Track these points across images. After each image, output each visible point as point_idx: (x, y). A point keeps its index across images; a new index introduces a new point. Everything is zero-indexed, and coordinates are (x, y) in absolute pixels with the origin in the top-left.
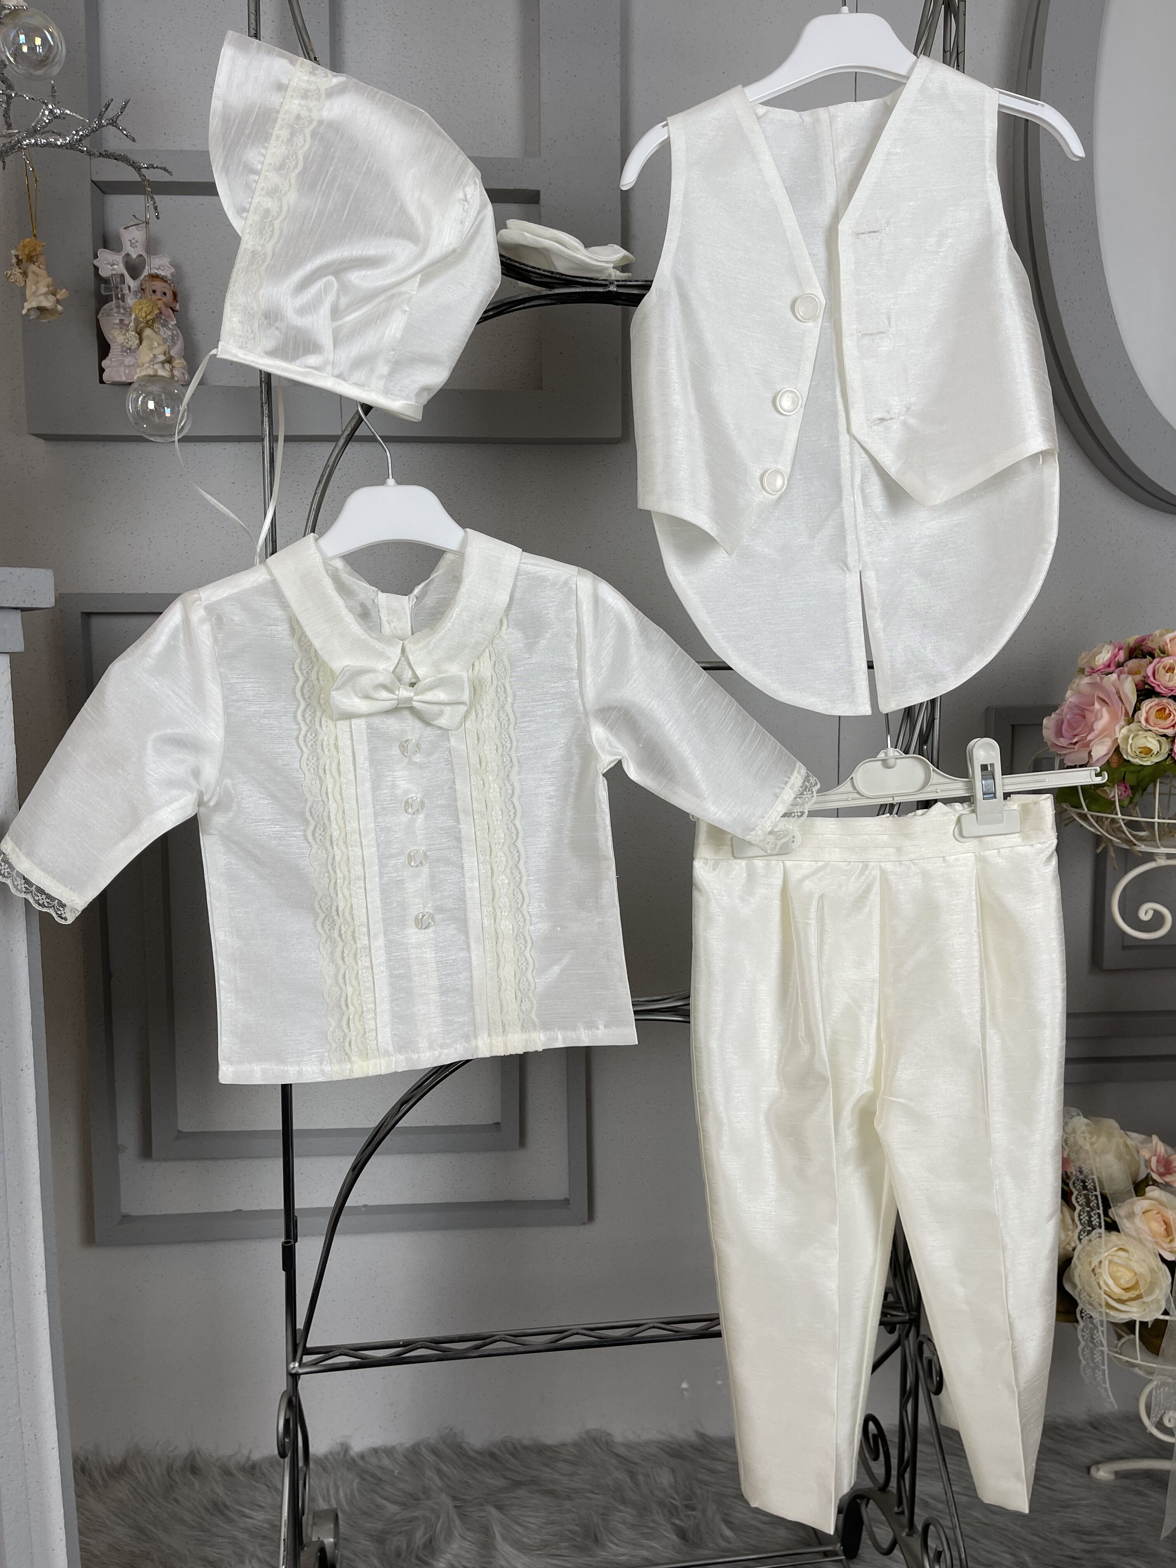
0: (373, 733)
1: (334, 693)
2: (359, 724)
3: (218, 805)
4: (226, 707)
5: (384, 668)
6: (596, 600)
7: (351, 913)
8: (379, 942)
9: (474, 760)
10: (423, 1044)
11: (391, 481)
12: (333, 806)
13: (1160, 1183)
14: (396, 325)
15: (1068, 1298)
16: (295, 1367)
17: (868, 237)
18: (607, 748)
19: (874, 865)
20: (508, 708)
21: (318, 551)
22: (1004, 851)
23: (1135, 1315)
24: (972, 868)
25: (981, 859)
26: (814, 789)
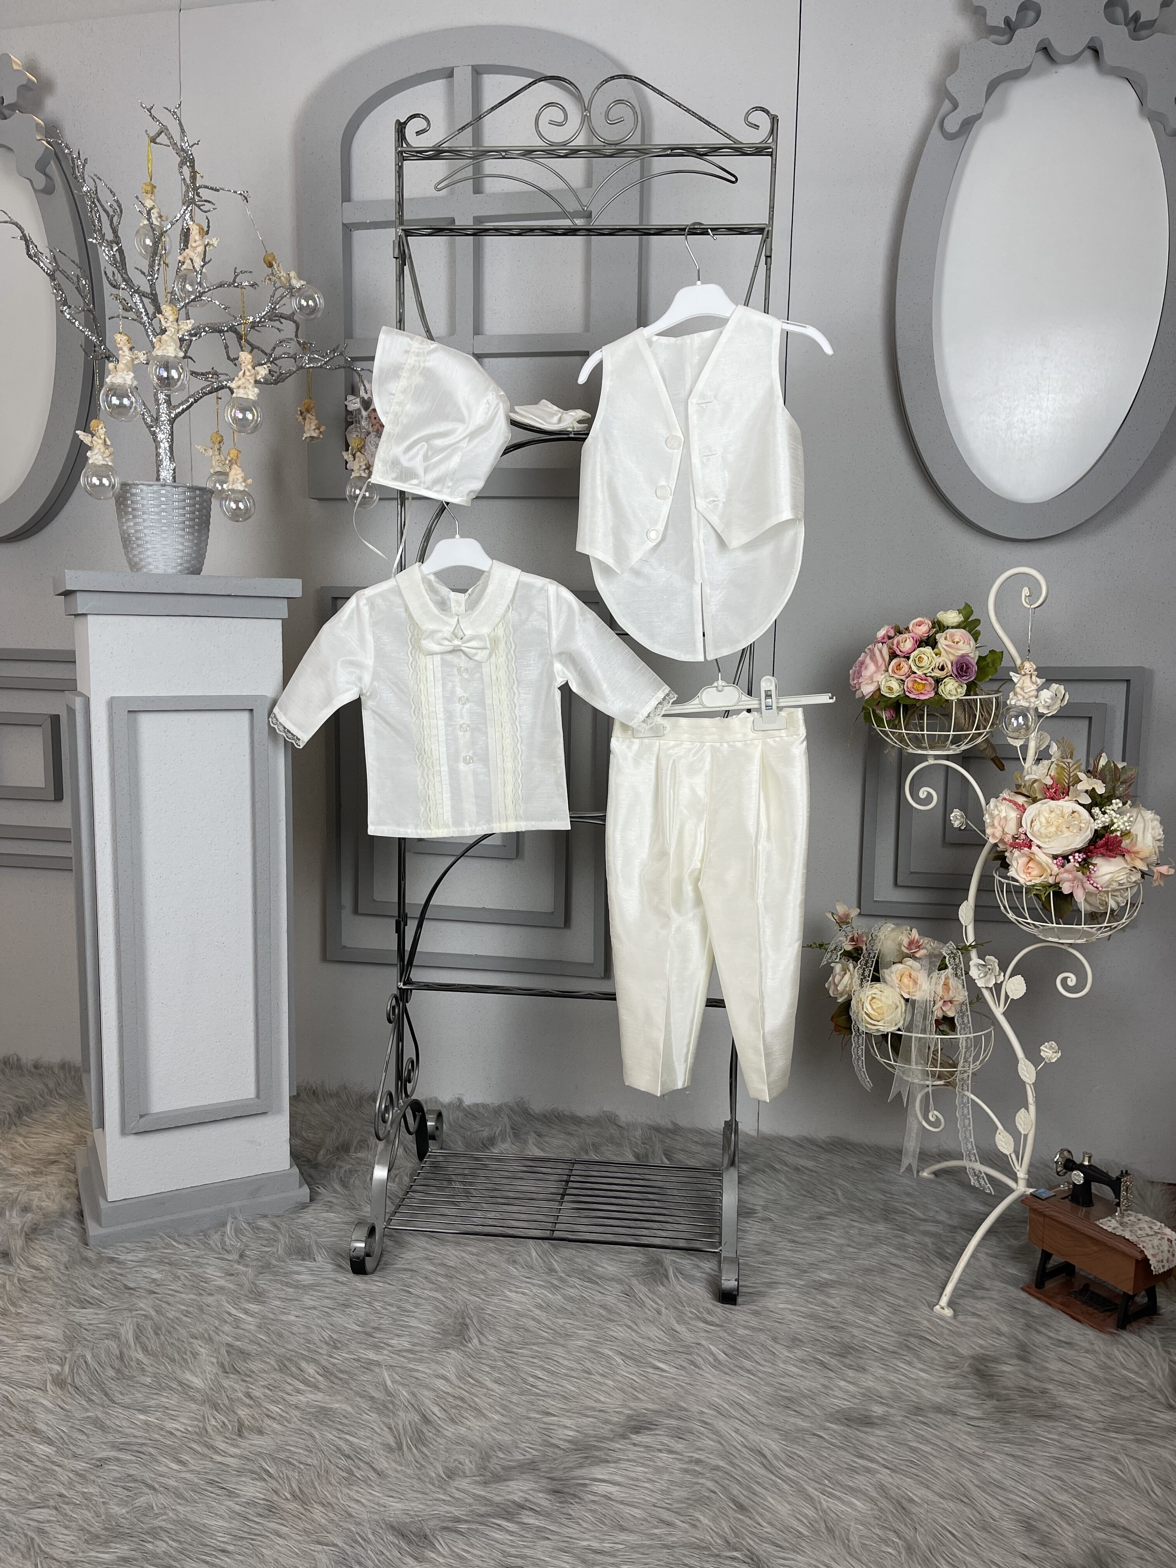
0: (444, 663)
1: (423, 642)
2: (437, 658)
3: (371, 694)
4: (375, 647)
5: (447, 630)
6: (558, 596)
7: (431, 753)
8: (445, 769)
9: (494, 678)
10: (467, 824)
11: (457, 536)
12: (423, 698)
13: (912, 956)
14: (455, 461)
15: (849, 1019)
16: (401, 985)
17: (704, 405)
18: (562, 674)
19: (708, 744)
20: (512, 652)
21: (421, 571)
22: (777, 739)
23: (882, 1028)
24: (760, 748)
25: (765, 744)
26: (671, 701)
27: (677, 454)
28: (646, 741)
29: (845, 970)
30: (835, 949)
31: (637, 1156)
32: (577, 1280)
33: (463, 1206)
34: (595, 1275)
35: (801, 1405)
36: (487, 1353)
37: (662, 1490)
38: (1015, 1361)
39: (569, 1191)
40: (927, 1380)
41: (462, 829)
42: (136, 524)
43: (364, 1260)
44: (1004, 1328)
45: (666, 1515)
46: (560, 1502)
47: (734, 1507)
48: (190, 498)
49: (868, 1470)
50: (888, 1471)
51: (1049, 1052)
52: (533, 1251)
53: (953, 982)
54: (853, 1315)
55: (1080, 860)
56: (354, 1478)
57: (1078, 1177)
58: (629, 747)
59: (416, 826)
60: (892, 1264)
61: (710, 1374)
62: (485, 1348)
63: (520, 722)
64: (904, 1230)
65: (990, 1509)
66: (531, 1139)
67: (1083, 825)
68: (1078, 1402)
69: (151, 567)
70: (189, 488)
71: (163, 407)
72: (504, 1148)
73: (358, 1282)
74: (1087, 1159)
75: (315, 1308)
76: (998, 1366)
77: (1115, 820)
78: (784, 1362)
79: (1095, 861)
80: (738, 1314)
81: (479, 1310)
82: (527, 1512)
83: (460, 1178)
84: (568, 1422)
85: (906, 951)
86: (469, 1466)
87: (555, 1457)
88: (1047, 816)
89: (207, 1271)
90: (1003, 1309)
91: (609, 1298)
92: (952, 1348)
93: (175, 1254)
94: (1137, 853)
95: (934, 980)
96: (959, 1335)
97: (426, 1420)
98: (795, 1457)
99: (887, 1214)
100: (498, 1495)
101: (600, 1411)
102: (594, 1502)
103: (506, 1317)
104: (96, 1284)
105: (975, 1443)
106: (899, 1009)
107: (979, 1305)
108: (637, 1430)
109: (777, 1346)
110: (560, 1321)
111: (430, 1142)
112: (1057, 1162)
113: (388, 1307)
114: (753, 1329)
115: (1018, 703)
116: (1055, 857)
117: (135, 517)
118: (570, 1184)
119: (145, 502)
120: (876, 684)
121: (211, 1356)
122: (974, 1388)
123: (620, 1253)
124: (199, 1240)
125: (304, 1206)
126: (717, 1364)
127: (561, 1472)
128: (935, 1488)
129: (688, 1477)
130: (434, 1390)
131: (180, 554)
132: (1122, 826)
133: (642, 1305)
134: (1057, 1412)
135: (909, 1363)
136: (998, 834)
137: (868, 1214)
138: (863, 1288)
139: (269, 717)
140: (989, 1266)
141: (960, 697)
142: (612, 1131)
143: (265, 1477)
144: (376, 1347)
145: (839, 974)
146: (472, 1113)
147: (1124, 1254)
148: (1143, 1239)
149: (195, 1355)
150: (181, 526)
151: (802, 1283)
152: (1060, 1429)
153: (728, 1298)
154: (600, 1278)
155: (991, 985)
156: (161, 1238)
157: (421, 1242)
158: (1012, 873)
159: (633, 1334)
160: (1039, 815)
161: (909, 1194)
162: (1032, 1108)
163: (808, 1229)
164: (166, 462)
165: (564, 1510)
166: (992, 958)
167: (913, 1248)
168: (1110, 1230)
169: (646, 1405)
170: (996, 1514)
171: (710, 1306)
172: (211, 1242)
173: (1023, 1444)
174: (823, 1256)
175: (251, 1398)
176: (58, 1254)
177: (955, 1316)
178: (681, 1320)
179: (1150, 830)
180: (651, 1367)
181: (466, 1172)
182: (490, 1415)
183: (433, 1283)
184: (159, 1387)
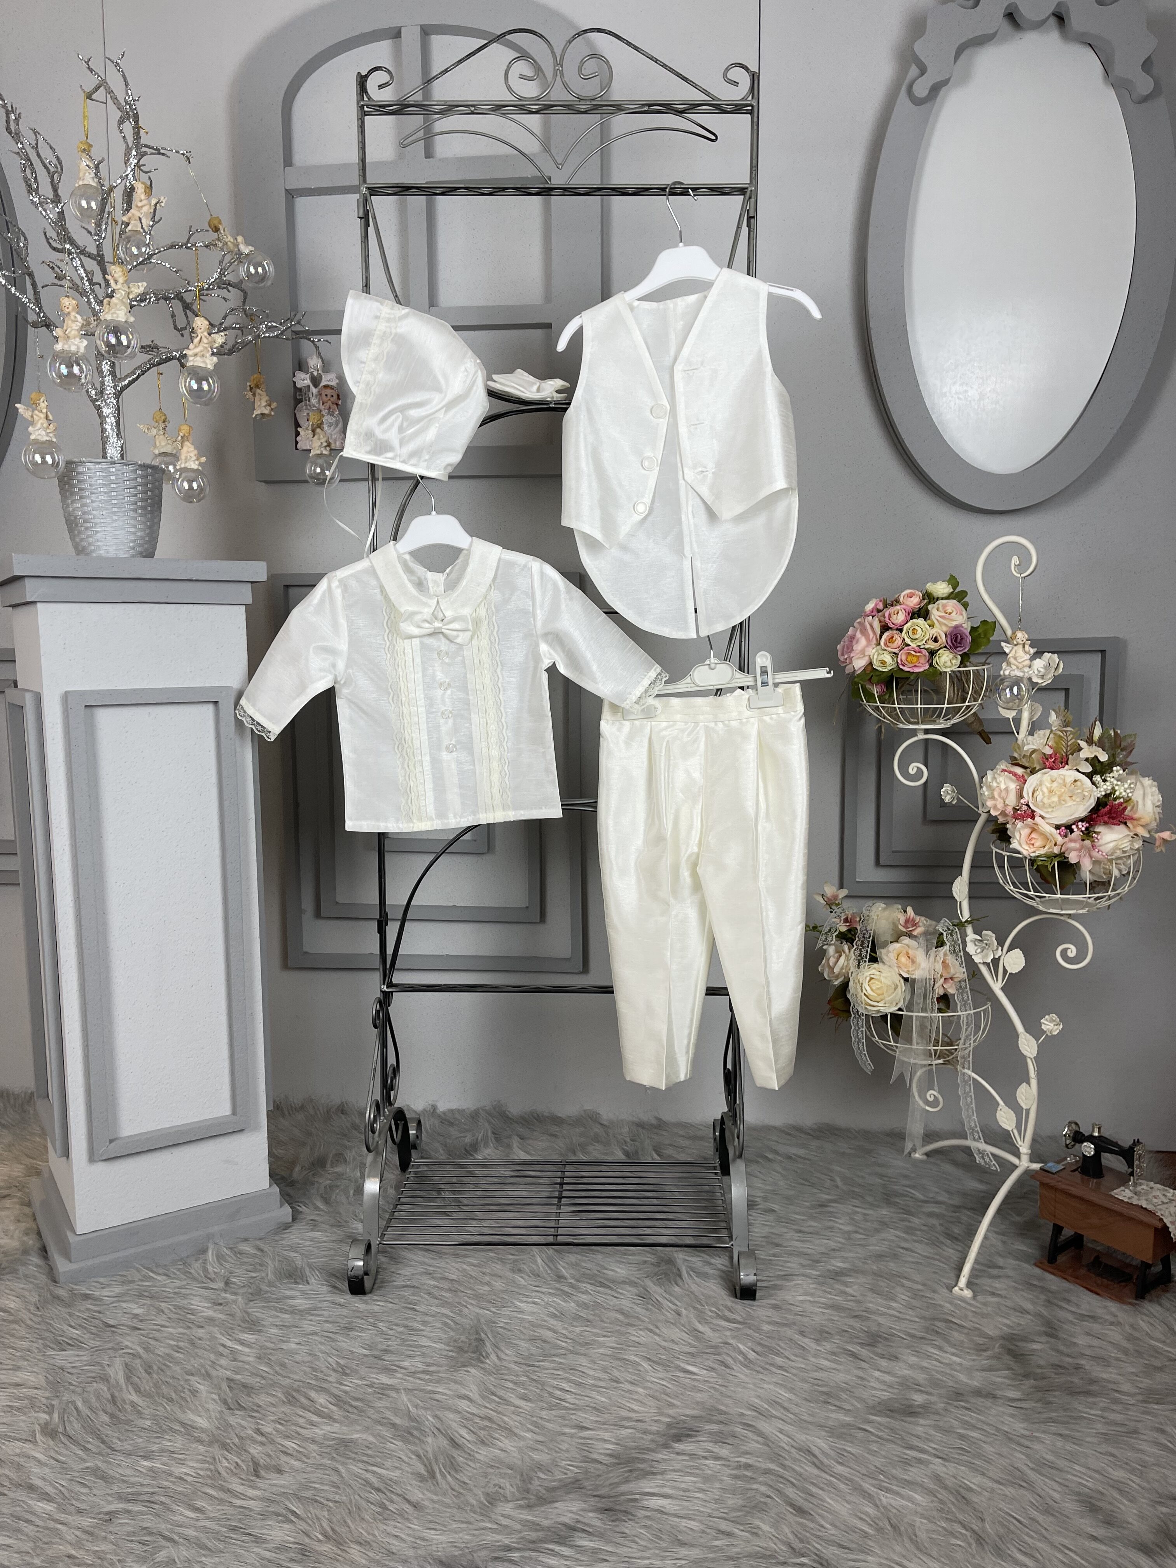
0: (423, 646)
1: (401, 624)
2: (416, 642)
3: (345, 683)
4: (349, 631)
5: (427, 612)
6: (542, 574)
7: (412, 742)
8: (427, 759)
9: (476, 661)
10: (451, 816)
11: (434, 513)
12: (402, 684)
13: (909, 935)
14: (431, 434)
15: (848, 1002)
16: (384, 988)
17: (691, 373)
18: (548, 655)
19: (701, 724)
20: (495, 633)
21: (396, 550)
22: (774, 716)
23: (882, 1009)
24: (756, 726)
25: (761, 721)
26: (664, 680)
27: (663, 424)
28: (637, 723)
29: (839, 953)
30: (830, 931)
31: (627, 1154)
32: (588, 1286)
33: (455, 1216)
34: (607, 1279)
35: (839, 1399)
36: (508, 1369)
37: (715, 1500)
38: (1044, 1339)
39: (565, 1194)
40: (961, 1364)
41: (446, 821)
42: (83, 505)
43: (363, 1278)
44: (1029, 1306)
45: (724, 1526)
46: (613, 1521)
47: (792, 1511)
48: (141, 477)
49: (920, 1461)
50: (940, 1461)
51: (1050, 1025)
52: (538, 1258)
53: (950, 959)
54: (874, 1302)
55: (1083, 829)
56: (388, 1512)
57: (1089, 1149)
58: (619, 730)
59: (397, 821)
60: (903, 1248)
61: (742, 1374)
62: (504, 1363)
63: (505, 708)
64: (909, 1213)
65: (1051, 1491)
66: (515, 1142)
67: (1086, 794)
68: (1113, 1376)
69: (102, 552)
70: (140, 466)
71: (108, 379)
72: (488, 1153)
73: (358, 1303)
74: (1096, 1130)
75: (315, 1334)
76: (1028, 1345)
77: (1117, 788)
78: (815, 1356)
79: (1097, 829)
80: (759, 1310)
81: (491, 1322)
82: (580, 1534)
83: (448, 1187)
84: (606, 1436)
85: (904, 930)
86: (509, 1489)
87: (598, 1473)
88: (1049, 785)
89: (192, 1302)
90: (1020, 1287)
91: (624, 1302)
92: (979, 1329)
93: (155, 1286)
94: (1138, 820)
95: (932, 958)
96: (983, 1316)
97: (454, 1444)
98: (845, 1454)
99: (888, 1198)
100: (546, 1519)
101: (638, 1421)
102: (647, 1517)
103: (522, 1329)
104: (73, 1324)
105: (1022, 1426)
106: (899, 989)
107: (997, 1284)
108: (678, 1438)
109: (806, 1340)
110: (577, 1330)
111: (412, 1151)
112: (1065, 1135)
113: (394, 1327)
114: (775, 1323)
115: (1013, 674)
116: (1058, 827)
117: (81, 497)
118: (565, 1187)
119: (93, 481)
120: (867, 658)
121: (212, 1393)
122: (1009, 1369)
123: (625, 1254)
124: (179, 1270)
125: (286, 1227)
126: (748, 1363)
127: (607, 1489)
128: (991, 1474)
129: (740, 1483)
130: (459, 1412)
131: (133, 537)
132: (1124, 794)
133: (659, 1306)
134: (1094, 1388)
135: (940, 1348)
136: (1000, 806)
137: (870, 1199)
138: (878, 1275)
139: (235, 708)
140: (999, 1244)
141: (954, 669)
142: (596, 1130)
143: (293, 1518)
144: (387, 1370)
145: (833, 956)
146: (448, 1120)
147: (1141, 1223)
148: (1159, 1207)
149: (194, 1392)
150: (133, 507)
151: (817, 1273)
152: (1101, 1405)
153: (747, 1293)
154: (613, 1281)
155: (989, 961)
156: (138, 1270)
157: (417, 1256)
158: (1015, 845)
159: (656, 1337)
160: (1041, 785)
161: (906, 1177)
162: (1034, 1082)
163: (812, 1217)
164: (113, 439)
165: (617, 1529)
166: (989, 933)
167: (920, 1230)
168: (1126, 1200)
169: (683, 1410)
170: (1057, 1496)
171: (729, 1304)
172: (193, 1271)
173: (1068, 1423)
174: (832, 1244)
175: (263, 1435)
176: (27, 1294)
177: (974, 1297)
178: (702, 1320)
179: (1150, 797)
180: (680, 1371)
181: (454, 1180)
182: (522, 1434)
183: (437, 1299)
184: (160, 1430)
